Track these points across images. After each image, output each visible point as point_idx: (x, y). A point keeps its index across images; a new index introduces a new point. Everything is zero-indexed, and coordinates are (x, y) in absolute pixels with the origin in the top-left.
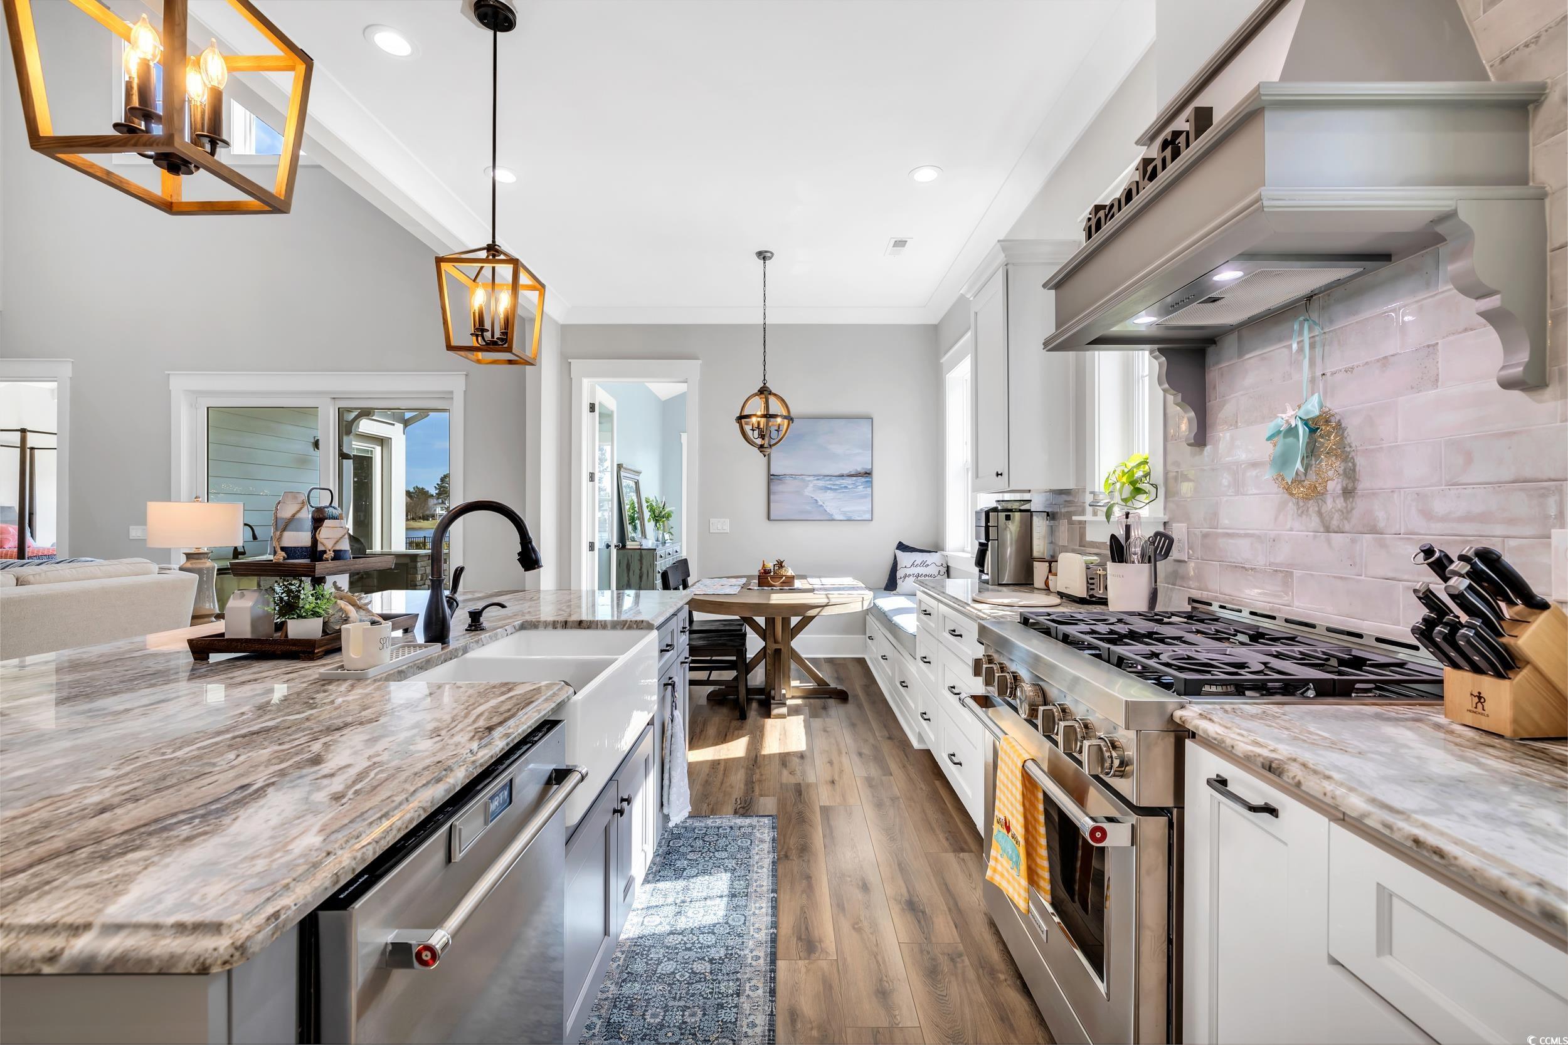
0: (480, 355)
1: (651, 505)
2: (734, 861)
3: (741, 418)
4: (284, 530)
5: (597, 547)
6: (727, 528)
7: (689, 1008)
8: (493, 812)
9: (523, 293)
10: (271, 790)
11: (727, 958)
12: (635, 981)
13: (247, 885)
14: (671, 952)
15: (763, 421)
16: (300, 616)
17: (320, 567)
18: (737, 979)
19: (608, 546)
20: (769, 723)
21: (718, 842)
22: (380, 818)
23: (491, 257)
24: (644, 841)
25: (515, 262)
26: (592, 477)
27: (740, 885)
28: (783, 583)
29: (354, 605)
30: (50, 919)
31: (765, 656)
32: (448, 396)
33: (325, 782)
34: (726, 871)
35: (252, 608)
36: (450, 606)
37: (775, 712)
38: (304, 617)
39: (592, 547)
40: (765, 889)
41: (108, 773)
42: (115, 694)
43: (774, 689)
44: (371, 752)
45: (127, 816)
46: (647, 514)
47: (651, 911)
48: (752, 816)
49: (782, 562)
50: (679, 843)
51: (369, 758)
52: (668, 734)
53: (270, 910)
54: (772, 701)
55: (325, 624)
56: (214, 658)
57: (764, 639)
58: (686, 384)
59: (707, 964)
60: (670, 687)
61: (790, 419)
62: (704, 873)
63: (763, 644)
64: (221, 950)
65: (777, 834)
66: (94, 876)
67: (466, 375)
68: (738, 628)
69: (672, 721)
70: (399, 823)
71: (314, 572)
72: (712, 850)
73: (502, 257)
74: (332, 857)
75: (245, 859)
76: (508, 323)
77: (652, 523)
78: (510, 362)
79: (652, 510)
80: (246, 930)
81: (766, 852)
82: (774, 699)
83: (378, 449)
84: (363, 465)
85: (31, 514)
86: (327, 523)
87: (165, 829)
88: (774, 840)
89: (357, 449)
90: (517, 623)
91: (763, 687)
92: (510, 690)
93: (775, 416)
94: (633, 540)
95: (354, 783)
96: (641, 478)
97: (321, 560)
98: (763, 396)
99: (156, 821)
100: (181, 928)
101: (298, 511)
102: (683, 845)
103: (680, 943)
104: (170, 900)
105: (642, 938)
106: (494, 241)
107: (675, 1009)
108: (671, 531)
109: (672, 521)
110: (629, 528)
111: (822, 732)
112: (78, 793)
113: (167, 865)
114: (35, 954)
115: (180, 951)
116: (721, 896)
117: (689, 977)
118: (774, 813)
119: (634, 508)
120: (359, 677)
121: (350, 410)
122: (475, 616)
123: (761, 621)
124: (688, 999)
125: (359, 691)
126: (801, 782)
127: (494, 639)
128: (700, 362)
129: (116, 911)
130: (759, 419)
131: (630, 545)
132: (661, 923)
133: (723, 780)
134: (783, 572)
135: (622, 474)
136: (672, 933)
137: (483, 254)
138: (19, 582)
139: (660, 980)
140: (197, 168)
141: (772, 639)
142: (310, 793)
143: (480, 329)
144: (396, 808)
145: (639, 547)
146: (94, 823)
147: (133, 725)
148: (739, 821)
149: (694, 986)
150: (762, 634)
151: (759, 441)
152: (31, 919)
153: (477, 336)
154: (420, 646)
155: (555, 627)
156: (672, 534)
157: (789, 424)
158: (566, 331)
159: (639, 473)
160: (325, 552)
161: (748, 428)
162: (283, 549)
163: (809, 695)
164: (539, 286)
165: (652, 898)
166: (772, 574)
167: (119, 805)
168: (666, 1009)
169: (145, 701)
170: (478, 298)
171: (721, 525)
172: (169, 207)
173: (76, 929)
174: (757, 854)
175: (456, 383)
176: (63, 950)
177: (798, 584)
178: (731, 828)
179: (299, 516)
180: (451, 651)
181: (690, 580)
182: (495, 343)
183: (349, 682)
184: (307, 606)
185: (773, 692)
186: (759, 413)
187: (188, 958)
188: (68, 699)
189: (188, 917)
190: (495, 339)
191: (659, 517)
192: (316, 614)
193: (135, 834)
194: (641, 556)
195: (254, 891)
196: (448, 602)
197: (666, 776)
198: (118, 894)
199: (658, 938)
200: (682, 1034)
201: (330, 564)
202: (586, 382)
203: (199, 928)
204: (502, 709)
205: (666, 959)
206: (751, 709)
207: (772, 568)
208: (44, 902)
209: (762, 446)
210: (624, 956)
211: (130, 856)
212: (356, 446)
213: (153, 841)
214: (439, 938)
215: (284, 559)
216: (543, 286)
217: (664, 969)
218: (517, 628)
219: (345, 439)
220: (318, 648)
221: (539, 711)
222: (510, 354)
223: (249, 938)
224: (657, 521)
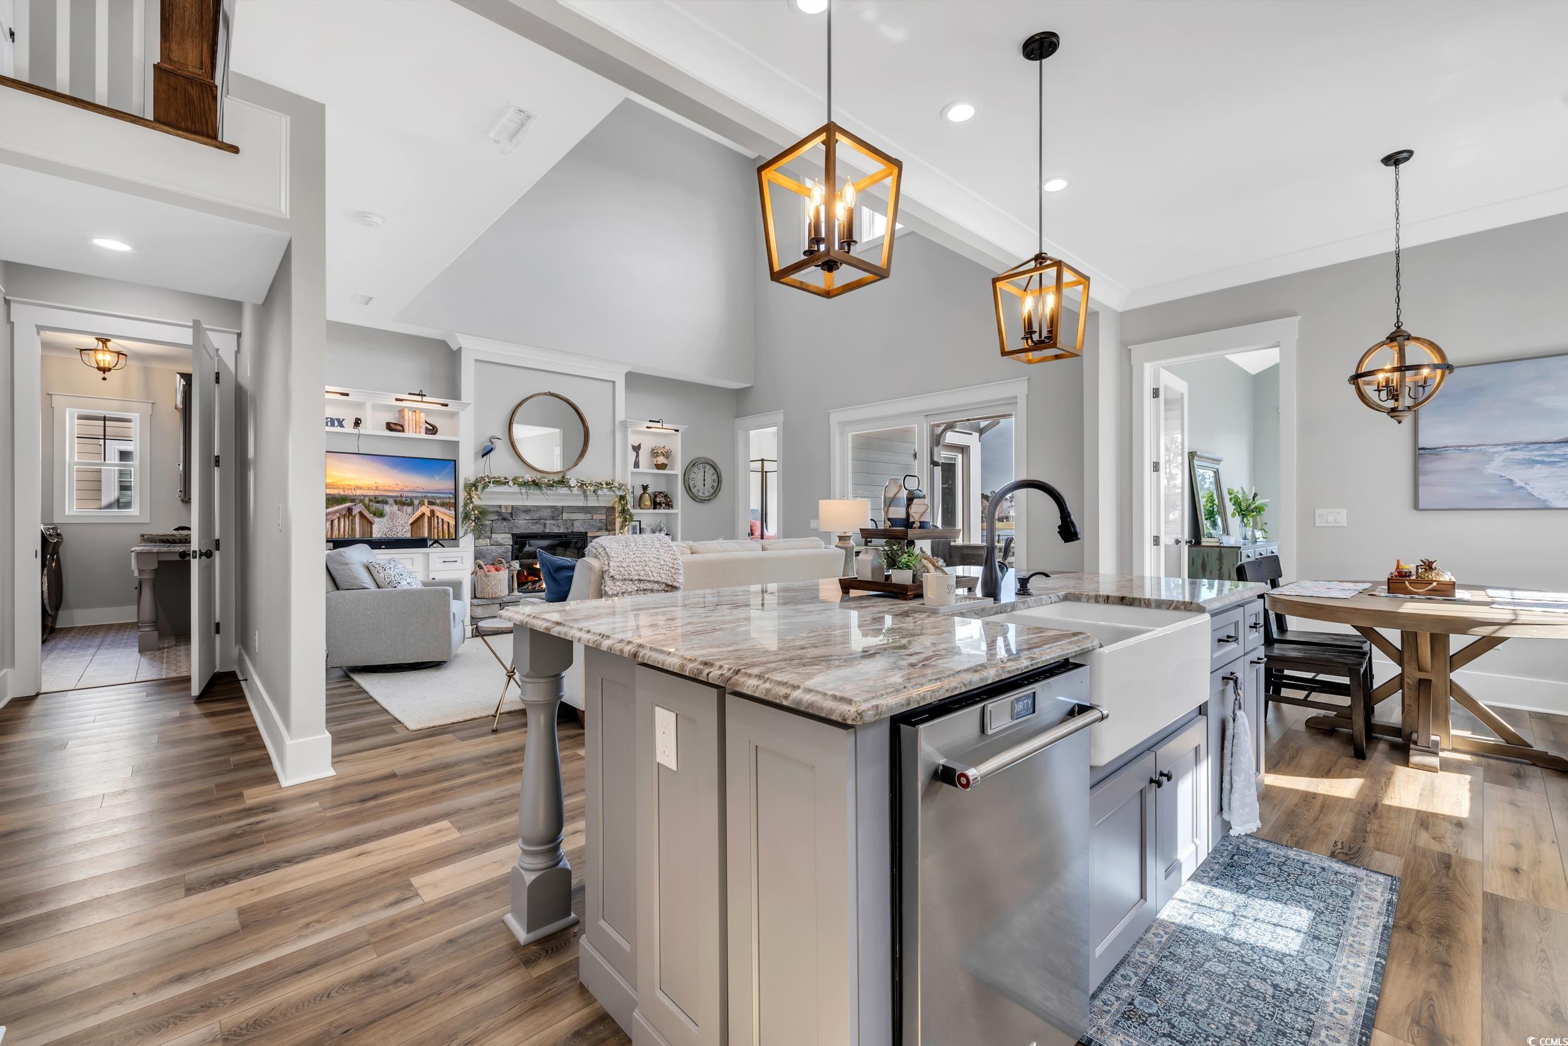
0: (1030, 355)
1: (1236, 498)
2: (1322, 904)
3: (1356, 378)
4: (889, 506)
5: (1163, 541)
6: (1344, 522)
7: (1240, 1015)
8: (1018, 713)
9: (1065, 291)
10: (877, 655)
11: (1297, 992)
12: (1177, 962)
13: (865, 689)
14: (1225, 957)
15: (1396, 376)
16: (899, 568)
17: (911, 533)
18: (1310, 1020)
19: (1178, 542)
20: (1401, 771)
21: (1301, 877)
22: (936, 679)
23: (1038, 265)
24: (1195, 833)
25: (1058, 264)
26: (1156, 467)
27: (1328, 931)
28: (1433, 590)
29: (934, 565)
30: (785, 681)
31: (1402, 687)
32: (1012, 401)
33: (907, 657)
34: (1308, 909)
35: (872, 560)
36: (1002, 569)
37: (1415, 759)
38: (901, 568)
39: (1156, 541)
40: (1367, 949)
41: (804, 635)
42: (805, 604)
43: (1417, 732)
44: (935, 649)
45: (812, 652)
46: (1230, 508)
47: (1202, 910)
48: (1359, 867)
49: (1432, 563)
50: (1246, 860)
51: (934, 651)
52: (1229, 733)
53: (874, 702)
54: (1412, 746)
55: (914, 576)
56: (854, 593)
57: (1400, 663)
58: (1277, 349)
59: (1269, 987)
60: (1231, 682)
61: (1447, 368)
62: (1277, 901)
63: (1398, 670)
64: (852, 712)
65: (1399, 899)
66: (800, 670)
67: (1028, 379)
68: (1358, 644)
69: (1234, 720)
70: (947, 687)
71: (907, 536)
72: (1292, 881)
73: (1049, 262)
74: (906, 690)
75: (863, 679)
76: (1053, 322)
77: (1238, 518)
78: (1057, 357)
79: (1237, 503)
80: (863, 707)
81: (1375, 911)
82: (1415, 743)
83: (960, 456)
84: (949, 470)
85: (766, 514)
86: (916, 501)
87: (828, 660)
88: (1390, 903)
89: (945, 458)
90: (1062, 593)
91: (1400, 726)
92: (1041, 632)
93: (1417, 367)
94: (1210, 536)
95: (923, 661)
96: (1221, 467)
97: (912, 528)
98: (1395, 344)
99: (824, 657)
100: (835, 697)
101: (898, 492)
102: (1251, 864)
103: (1236, 953)
104: (830, 686)
105: (1189, 929)
106: (1041, 250)
107: (1222, 1008)
108: (1264, 527)
109: (1265, 516)
110: (1206, 525)
111: (1507, 806)
112: (792, 640)
113: (829, 674)
114: (780, 694)
115: (834, 707)
116: (1299, 931)
117: (1244, 988)
118: (1398, 873)
119: (1212, 501)
120: (934, 612)
121: (938, 425)
122: (1023, 583)
123: (1393, 636)
124: (1239, 1006)
125: (932, 619)
126: (1453, 853)
127: (1039, 603)
128: (1296, 319)
129: (810, 683)
130: (1389, 375)
131: (1205, 541)
132: (1214, 926)
133: (1318, 816)
134: (1432, 576)
135: (1196, 462)
136: (1225, 939)
137: (1033, 264)
138: (764, 549)
139: (1206, 975)
140: (841, 264)
141: (1414, 665)
142: (897, 660)
143: (1029, 332)
144: (946, 677)
145: (1218, 544)
146: (799, 652)
147: (814, 618)
148: (1337, 866)
149: (1248, 999)
150: (1398, 656)
151: (1391, 404)
152: (779, 679)
153: (1027, 339)
154: (978, 599)
155: (1097, 601)
156: (1265, 532)
157: (1443, 376)
158: (1125, 318)
159: (1218, 461)
160: (914, 523)
161: (1370, 391)
162: (889, 519)
163: (1484, 752)
164: (1082, 279)
165: (1205, 899)
166: (1414, 577)
167: (809, 648)
168: (1211, 1003)
169: (819, 608)
170: (1028, 304)
171: (1334, 516)
172: (828, 294)
173: (795, 687)
174: (1360, 909)
175: (1018, 389)
176: (790, 694)
177: (1460, 594)
178: (1323, 869)
179: (897, 496)
180: (1001, 605)
181: (1281, 581)
182: (1041, 342)
183: (925, 615)
184: (903, 561)
185: (1414, 736)
186: (1388, 367)
187: (838, 712)
188: (785, 604)
189: (838, 694)
190: (1043, 338)
191: (1245, 511)
192: (908, 567)
193: (816, 659)
194: (1221, 555)
195: (867, 692)
196: (999, 566)
197: (1226, 778)
198: (810, 679)
199: (1210, 939)
200: (1227, 1033)
201: (917, 531)
202: (1148, 367)
203: (842, 699)
204: (1031, 642)
205: (1216, 960)
206: (1375, 750)
207: (1414, 572)
208: (782, 674)
209: (1393, 410)
210: (1167, 936)
211: (814, 667)
212: (942, 455)
213: (823, 663)
214: (972, 773)
215: (890, 527)
216: (1087, 279)
217: (1213, 967)
218: (1061, 597)
219: (936, 449)
220: (910, 591)
221: (1063, 650)
222: (1055, 349)
223: (863, 711)
224: (1244, 516)
